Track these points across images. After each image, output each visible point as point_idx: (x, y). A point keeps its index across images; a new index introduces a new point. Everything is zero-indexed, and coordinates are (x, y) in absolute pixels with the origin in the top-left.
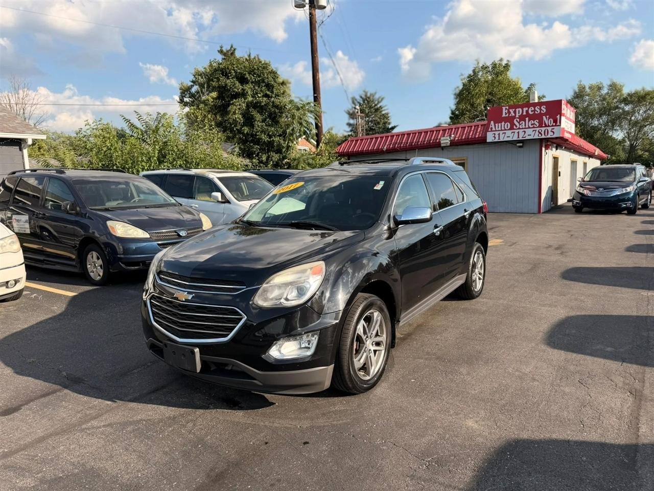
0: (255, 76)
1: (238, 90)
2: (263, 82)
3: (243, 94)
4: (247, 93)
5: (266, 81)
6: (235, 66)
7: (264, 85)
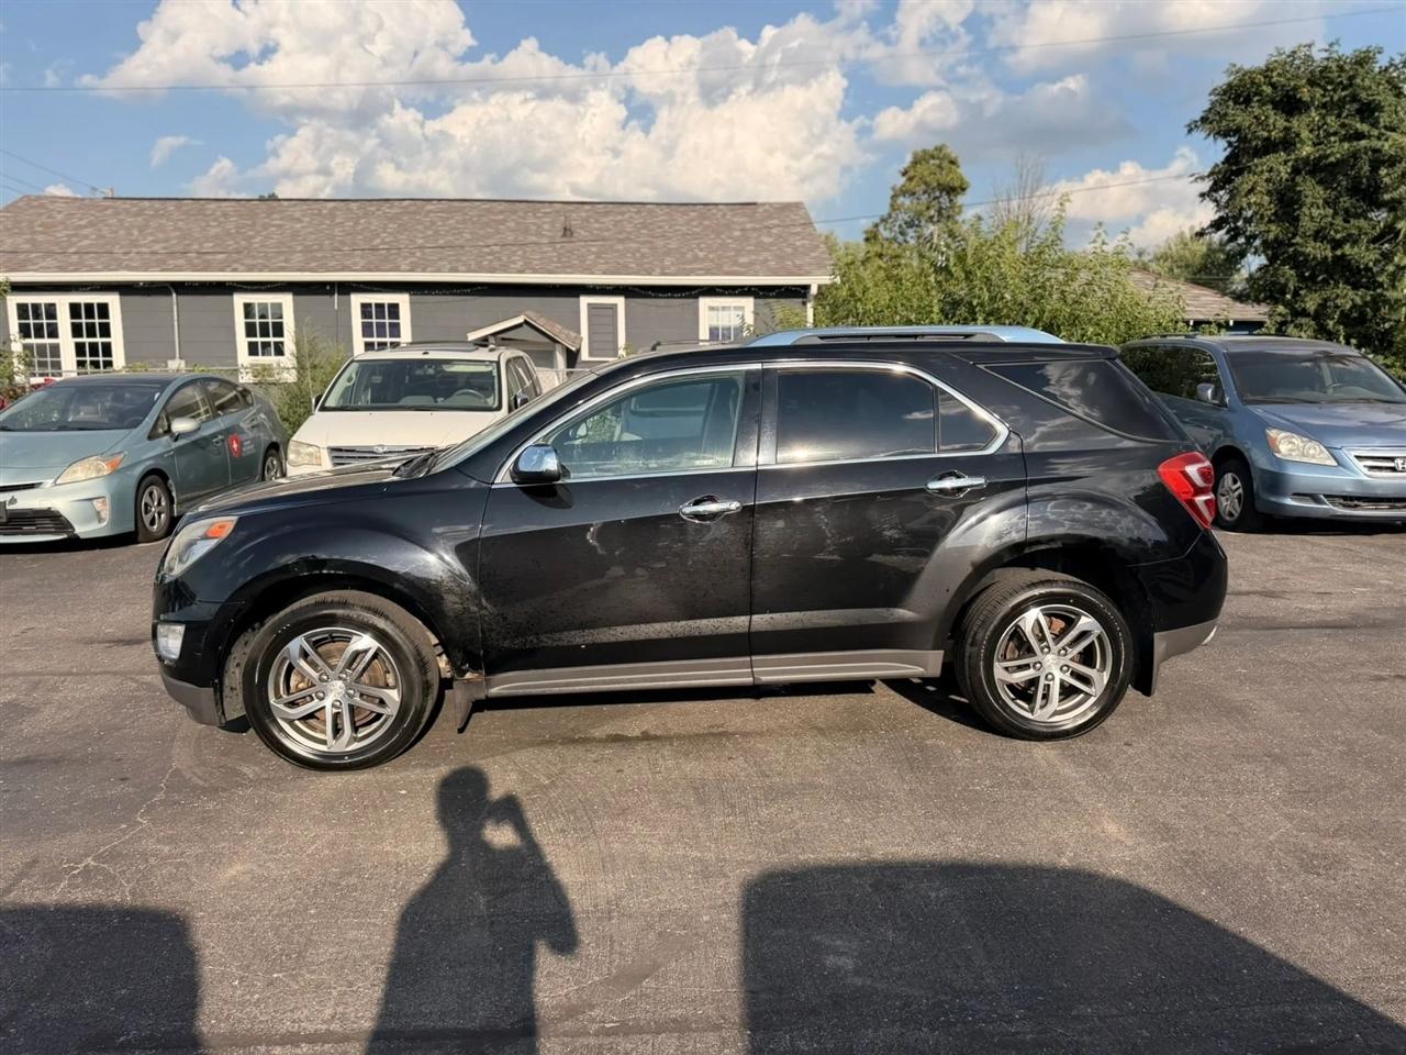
0: (1329, 87)
1: (1269, 131)
2: (1354, 98)
3: (1288, 143)
4: (1298, 135)
5: (1363, 95)
6: (1275, 74)
7: (1356, 106)
